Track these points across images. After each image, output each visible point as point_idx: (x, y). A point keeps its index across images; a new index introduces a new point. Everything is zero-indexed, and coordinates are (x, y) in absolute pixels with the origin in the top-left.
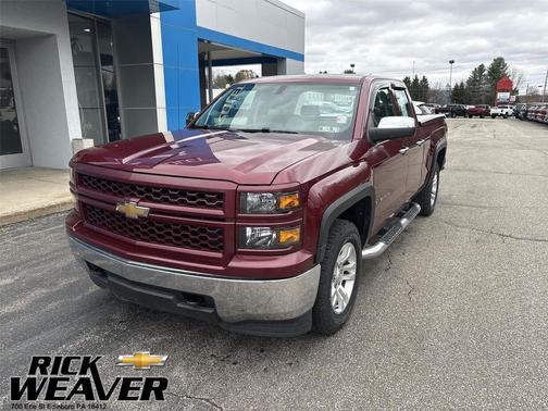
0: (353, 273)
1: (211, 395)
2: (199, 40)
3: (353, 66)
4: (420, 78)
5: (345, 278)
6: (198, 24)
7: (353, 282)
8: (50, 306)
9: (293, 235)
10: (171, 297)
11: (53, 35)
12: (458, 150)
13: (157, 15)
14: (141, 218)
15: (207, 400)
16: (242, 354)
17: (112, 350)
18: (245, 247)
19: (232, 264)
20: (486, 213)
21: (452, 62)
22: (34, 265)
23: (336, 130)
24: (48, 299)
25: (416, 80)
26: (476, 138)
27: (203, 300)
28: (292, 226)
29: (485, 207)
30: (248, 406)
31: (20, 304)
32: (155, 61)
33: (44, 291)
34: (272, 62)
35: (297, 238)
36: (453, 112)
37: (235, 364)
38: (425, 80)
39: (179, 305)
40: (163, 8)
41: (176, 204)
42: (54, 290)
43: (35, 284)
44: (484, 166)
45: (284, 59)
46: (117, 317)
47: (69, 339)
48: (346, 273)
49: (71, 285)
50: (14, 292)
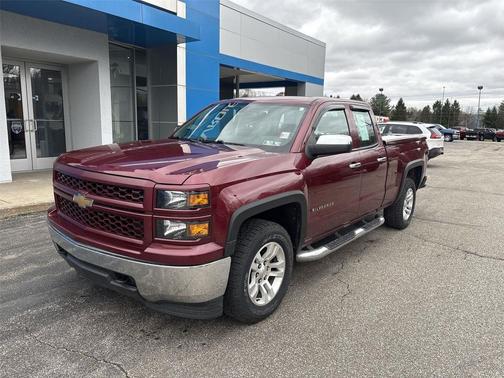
0: (282, 270)
1: (124, 362)
2: (221, 65)
3: (382, 90)
4: (452, 102)
5: (272, 274)
6: (221, 52)
7: (281, 279)
8: (34, 279)
9: (201, 229)
10: (106, 275)
11: (95, 61)
12: (467, 171)
13: (184, 45)
14: (88, 207)
15: (119, 366)
16: (167, 332)
17: (64, 317)
18: (164, 237)
19: (148, 250)
20: (463, 230)
21: (480, 88)
22: (38, 246)
23: (277, 144)
24: (34, 273)
25: (447, 104)
26: (493, 161)
27: (128, 280)
28: (200, 221)
29: (464, 225)
30: (149, 374)
31: (13, 275)
32: (178, 83)
33: (36, 266)
34: (293, 85)
35: (205, 232)
36: (480, 135)
37: (157, 339)
38: (456, 104)
39: (112, 282)
40: (188, 40)
41: (123, 199)
42: (44, 266)
43: (31, 260)
44: (485, 188)
45: (304, 83)
46: (81, 292)
47: (35, 306)
48: (274, 269)
49: (58, 264)
50: (12, 265)
